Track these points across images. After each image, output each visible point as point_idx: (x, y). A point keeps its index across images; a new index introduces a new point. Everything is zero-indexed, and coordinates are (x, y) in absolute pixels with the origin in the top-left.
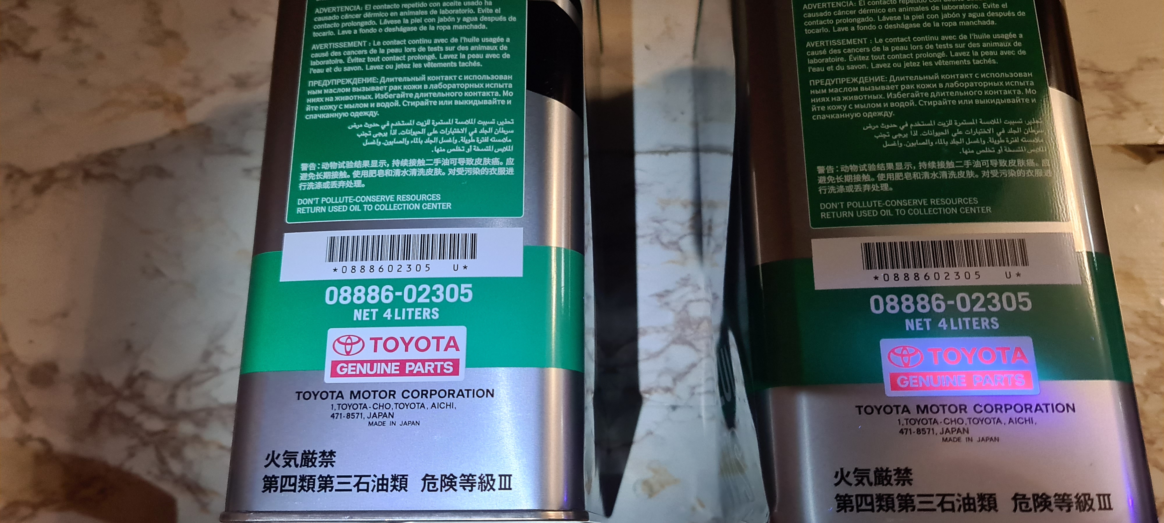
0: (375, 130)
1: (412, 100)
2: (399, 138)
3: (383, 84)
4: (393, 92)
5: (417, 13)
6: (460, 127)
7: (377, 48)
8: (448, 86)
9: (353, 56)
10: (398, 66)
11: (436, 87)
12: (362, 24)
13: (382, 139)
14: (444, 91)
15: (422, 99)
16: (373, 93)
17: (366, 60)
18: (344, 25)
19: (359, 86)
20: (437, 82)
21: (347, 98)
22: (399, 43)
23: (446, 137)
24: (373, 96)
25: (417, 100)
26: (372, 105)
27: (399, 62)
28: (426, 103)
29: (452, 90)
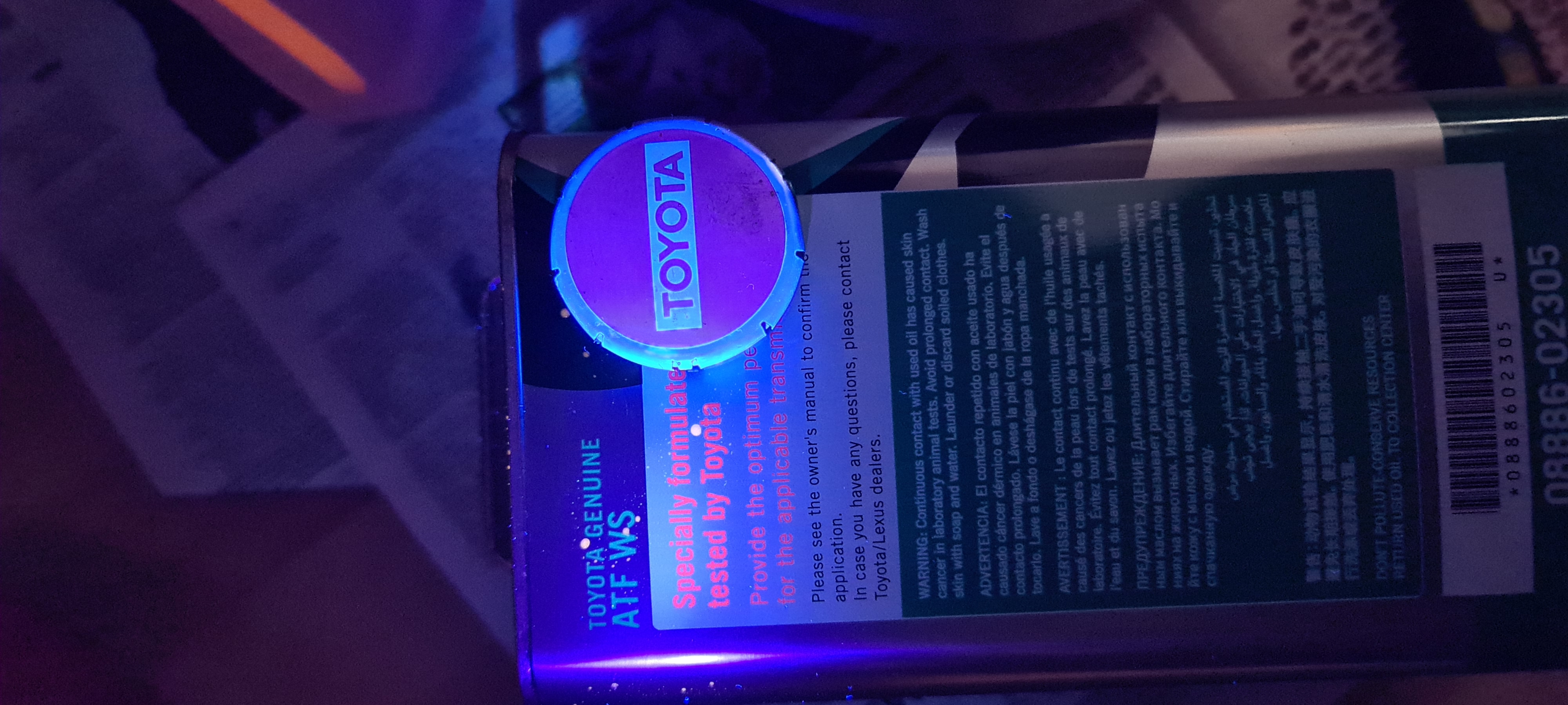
0: (1242, 449)
1: (1177, 383)
2: (1256, 403)
3: (1147, 445)
4: (1162, 422)
5: (995, 393)
6: (1229, 292)
7: (1070, 463)
8: (1149, 320)
9: (1088, 508)
10: (1110, 418)
11: (1150, 342)
12: (1018, 498)
13: (1258, 436)
14: (1157, 327)
15: (1176, 366)
16: (1166, 461)
17: (1096, 481)
18: (1019, 533)
19: (1150, 491)
20: (1140, 342)
21: (1176, 509)
22: (1059, 422)
23: (1250, 315)
24: (1171, 460)
25: (1178, 376)
26: (1190, 459)
27: (1101, 416)
28: (1183, 357)
29: (1156, 313)
